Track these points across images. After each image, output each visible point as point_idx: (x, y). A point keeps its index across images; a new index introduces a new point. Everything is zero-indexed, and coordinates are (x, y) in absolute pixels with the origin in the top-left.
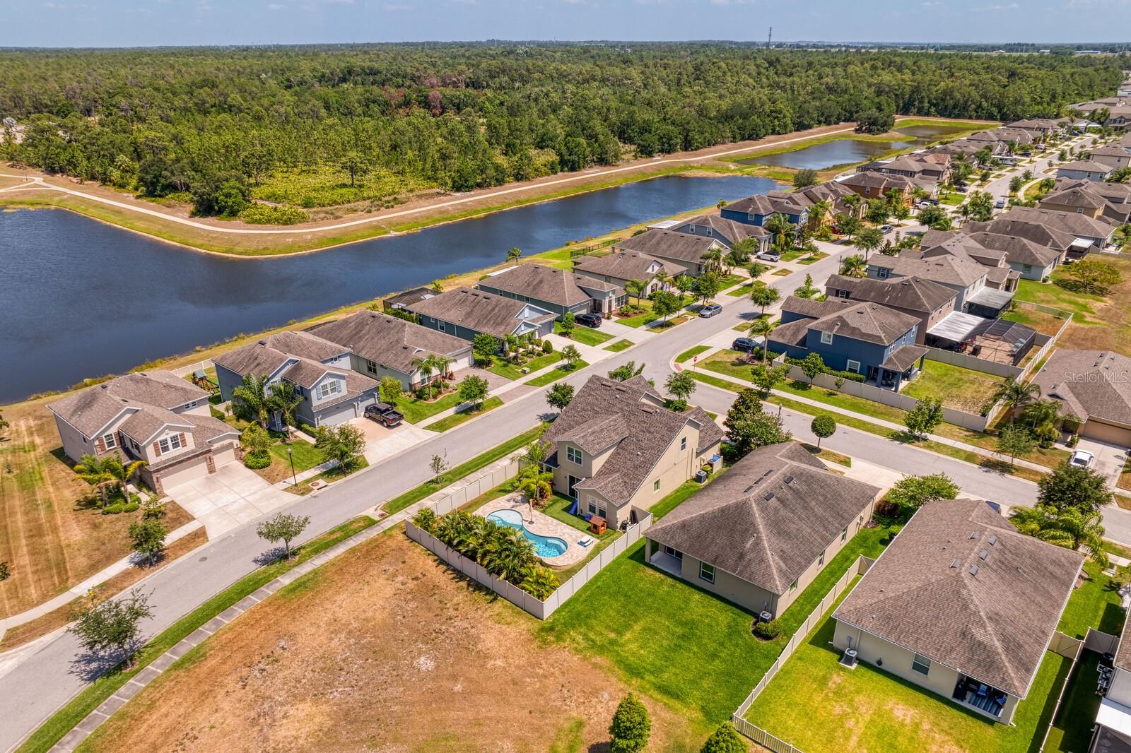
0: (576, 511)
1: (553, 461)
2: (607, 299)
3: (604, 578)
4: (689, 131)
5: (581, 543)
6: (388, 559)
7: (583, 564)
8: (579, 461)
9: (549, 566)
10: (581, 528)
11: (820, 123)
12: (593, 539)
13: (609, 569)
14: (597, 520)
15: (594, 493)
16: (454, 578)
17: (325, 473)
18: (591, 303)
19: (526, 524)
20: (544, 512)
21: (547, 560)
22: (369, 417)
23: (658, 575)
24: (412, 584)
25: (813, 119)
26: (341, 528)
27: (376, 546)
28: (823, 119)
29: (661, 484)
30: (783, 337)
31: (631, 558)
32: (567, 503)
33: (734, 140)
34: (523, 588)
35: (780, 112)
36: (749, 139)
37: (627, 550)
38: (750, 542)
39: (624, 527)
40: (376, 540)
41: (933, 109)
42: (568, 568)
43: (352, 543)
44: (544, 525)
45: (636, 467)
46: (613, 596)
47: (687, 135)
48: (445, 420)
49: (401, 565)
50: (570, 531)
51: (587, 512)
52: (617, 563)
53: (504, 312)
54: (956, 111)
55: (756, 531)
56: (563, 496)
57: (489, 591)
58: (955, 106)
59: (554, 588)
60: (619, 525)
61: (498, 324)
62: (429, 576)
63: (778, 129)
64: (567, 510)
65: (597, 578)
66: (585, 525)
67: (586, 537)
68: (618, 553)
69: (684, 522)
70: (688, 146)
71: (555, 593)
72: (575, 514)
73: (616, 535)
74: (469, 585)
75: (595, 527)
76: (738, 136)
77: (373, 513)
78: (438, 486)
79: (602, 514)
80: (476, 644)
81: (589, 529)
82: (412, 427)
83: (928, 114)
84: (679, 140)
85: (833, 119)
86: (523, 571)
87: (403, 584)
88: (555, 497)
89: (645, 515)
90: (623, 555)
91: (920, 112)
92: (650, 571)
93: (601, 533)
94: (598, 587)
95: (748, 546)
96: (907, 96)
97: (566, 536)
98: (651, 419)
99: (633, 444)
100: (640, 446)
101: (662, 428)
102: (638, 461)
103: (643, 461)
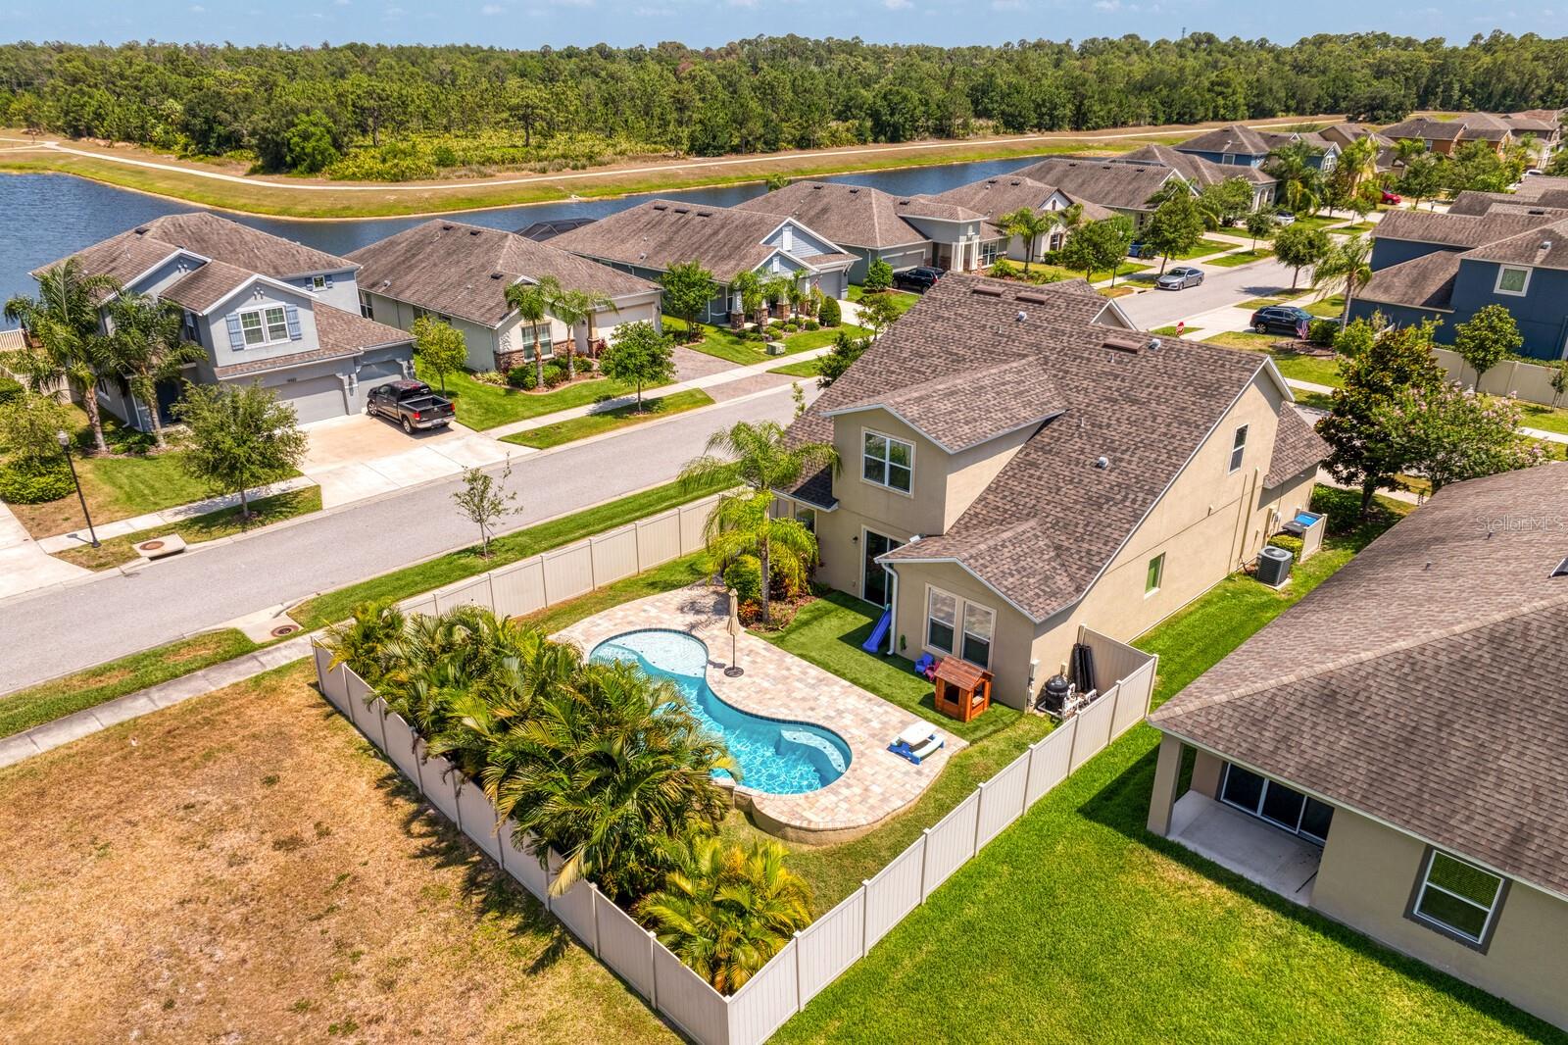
0: (885, 641)
1: (820, 489)
2: (962, 242)
3: (990, 888)
4: (1084, 97)
5: (902, 749)
6: (227, 765)
7: (908, 829)
8: (900, 479)
9: (775, 828)
10: (900, 696)
11: (1287, 110)
12: (942, 736)
13: (1006, 852)
14: (958, 671)
15: (952, 573)
16: (424, 854)
17: (195, 521)
18: (926, 252)
19: (714, 676)
20: (779, 642)
21: (773, 806)
22: (379, 415)
23: (1207, 888)
24: (265, 865)
25: (1278, 101)
26: (135, 662)
27: (207, 721)
28: (1292, 103)
29: (1168, 570)
30: (1387, 290)
31: (1090, 811)
32: (855, 621)
33: (1154, 121)
34: (652, 922)
35: (1227, 85)
36: (1177, 122)
37: (1072, 782)
39: (1052, 699)
40: (222, 701)
41: (1467, 100)
42: (848, 838)
43: (139, 707)
44: (776, 680)
45: (1096, 503)
46: (1032, 971)
47: (1081, 103)
48: (558, 427)
49: (259, 792)
50: (862, 705)
51: (921, 644)
52: (1034, 826)
53: (738, 237)
54: (1508, 101)
56: (846, 601)
57: (538, 916)
58: (1505, 94)
59: (784, 931)
60: (1035, 691)
61: (723, 258)
62: (340, 834)
63: (1222, 111)
64: (855, 639)
65: (961, 886)
66: (915, 688)
67: (918, 729)
68: (1039, 791)
69: (1326, 679)
70: (1080, 122)
71: (785, 951)
72: (882, 652)
73: (1023, 727)
74: (471, 884)
75: (953, 693)
76: (1162, 117)
77: (257, 625)
78: (479, 562)
79: (976, 651)
81: (928, 701)
82: (474, 438)
83: (1458, 108)
84: (1067, 112)
85: (1308, 106)
86: (664, 847)
87: (235, 860)
88: (821, 603)
89: (1129, 660)
90: (1056, 798)
91: (1446, 105)
92: (1174, 873)
93: (973, 717)
94: (968, 927)
96: (1424, 80)
97: (848, 720)
98: (1134, 365)
99: (1080, 437)
100: (1105, 439)
101: (1175, 388)
102: (1100, 483)
103: (1119, 485)
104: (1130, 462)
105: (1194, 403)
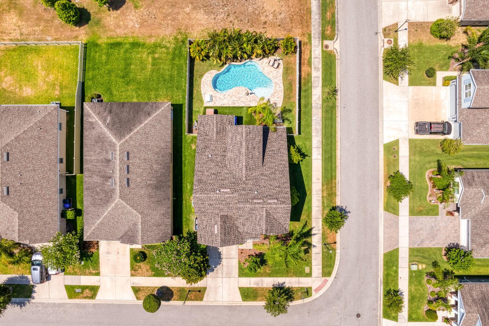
38: (108, 120)
55: (108, 126)
69: (150, 116)
77: (334, 46)
80: (205, 11)
87: (267, 16)
95: (109, 118)
98: (220, 184)
99: (219, 161)
100: (214, 162)
101: (207, 180)
102: (208, 151)
103: (205, 152)
104: (206, 158)
105: (201, 177)
